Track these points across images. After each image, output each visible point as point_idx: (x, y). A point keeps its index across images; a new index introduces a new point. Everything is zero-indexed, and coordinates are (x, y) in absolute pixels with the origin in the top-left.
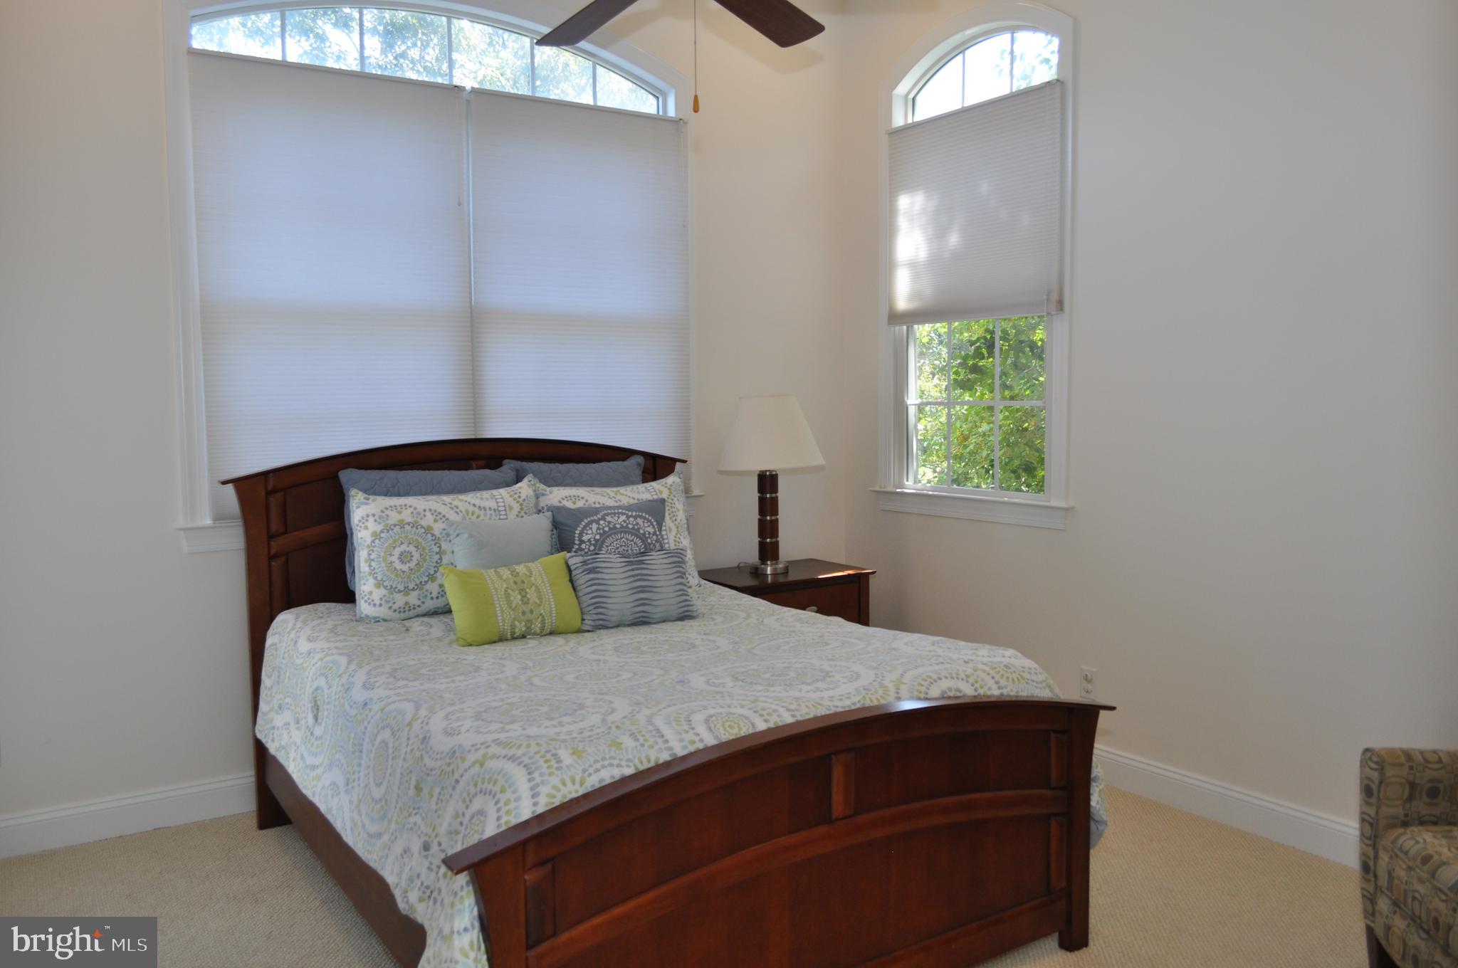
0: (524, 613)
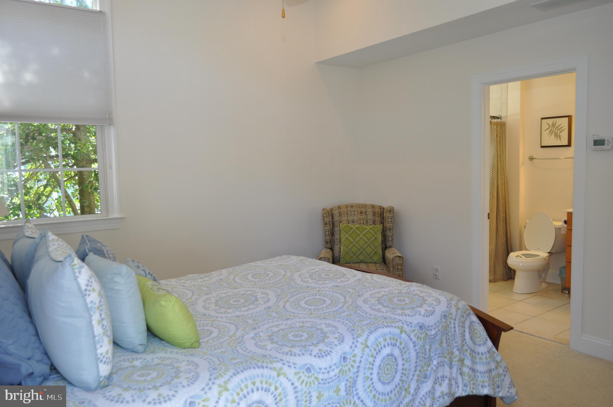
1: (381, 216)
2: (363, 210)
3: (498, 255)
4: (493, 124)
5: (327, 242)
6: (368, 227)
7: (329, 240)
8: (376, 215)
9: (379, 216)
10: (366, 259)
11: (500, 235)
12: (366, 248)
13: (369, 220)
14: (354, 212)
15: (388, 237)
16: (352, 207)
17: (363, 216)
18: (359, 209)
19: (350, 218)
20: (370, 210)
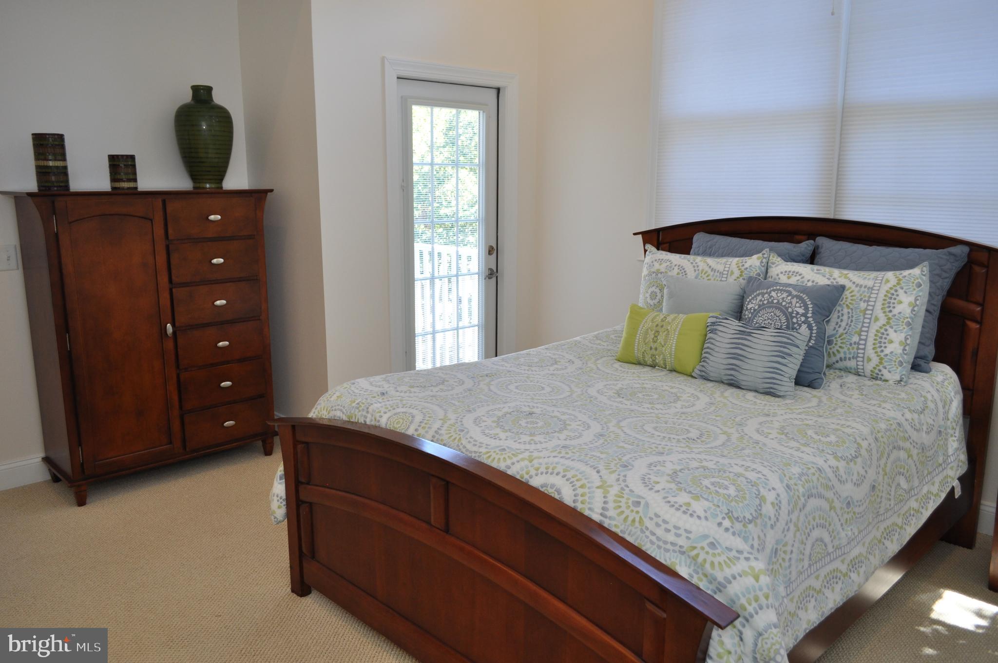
0: (651, 348)
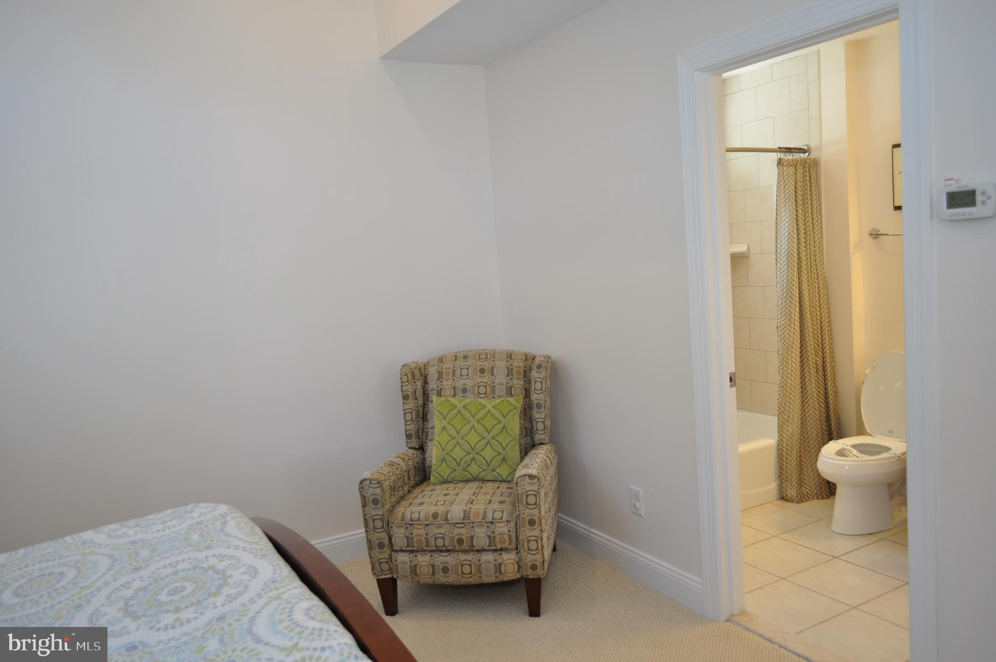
1: (525, 376)
2: (487, 365)
3: (808, 442)
4: (785, 164)
5: (409, 436)
6: (490, 403)
7: (413, 432)
8: (515, 375)
9: (522, 376)
10: (485, 472)
11: (811, 400)
12: (483, 450)
13: (497, 387)
14: (468, 369)
15: (537, 422)
16: (466, 357)
17: (486, 379)
18: (479, 363)
19: (459, 384)
20: (501, 366)
